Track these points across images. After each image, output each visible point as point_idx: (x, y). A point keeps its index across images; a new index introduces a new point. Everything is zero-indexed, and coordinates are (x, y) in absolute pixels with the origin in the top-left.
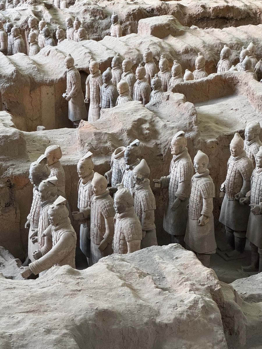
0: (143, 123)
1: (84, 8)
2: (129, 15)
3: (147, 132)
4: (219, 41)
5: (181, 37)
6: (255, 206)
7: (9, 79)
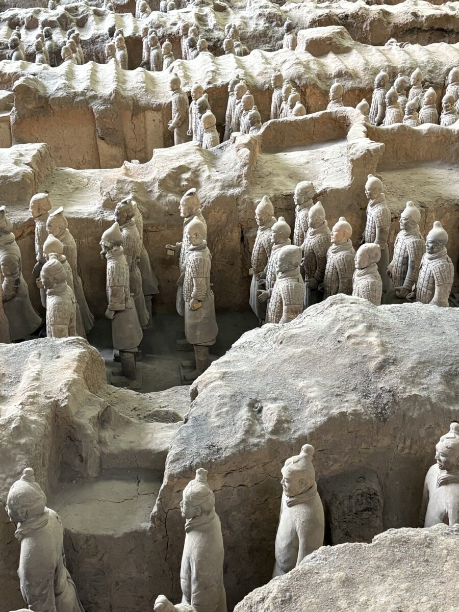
0: (184, 172)
3: (186, 183)
7: (106, 101)
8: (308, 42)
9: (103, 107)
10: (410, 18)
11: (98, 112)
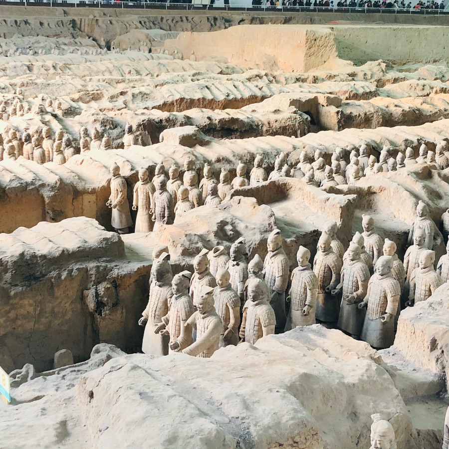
0: (226, 225)
1: (93, 118)
2: (139, 125)
3: (232, 233)
4: (246, 151)
5: (207, 146)
6: (350, 296)
7: (53, 188)
8: (181, 137)
9: (52, 193)
10: (208, 122)
11: (49, 197)
